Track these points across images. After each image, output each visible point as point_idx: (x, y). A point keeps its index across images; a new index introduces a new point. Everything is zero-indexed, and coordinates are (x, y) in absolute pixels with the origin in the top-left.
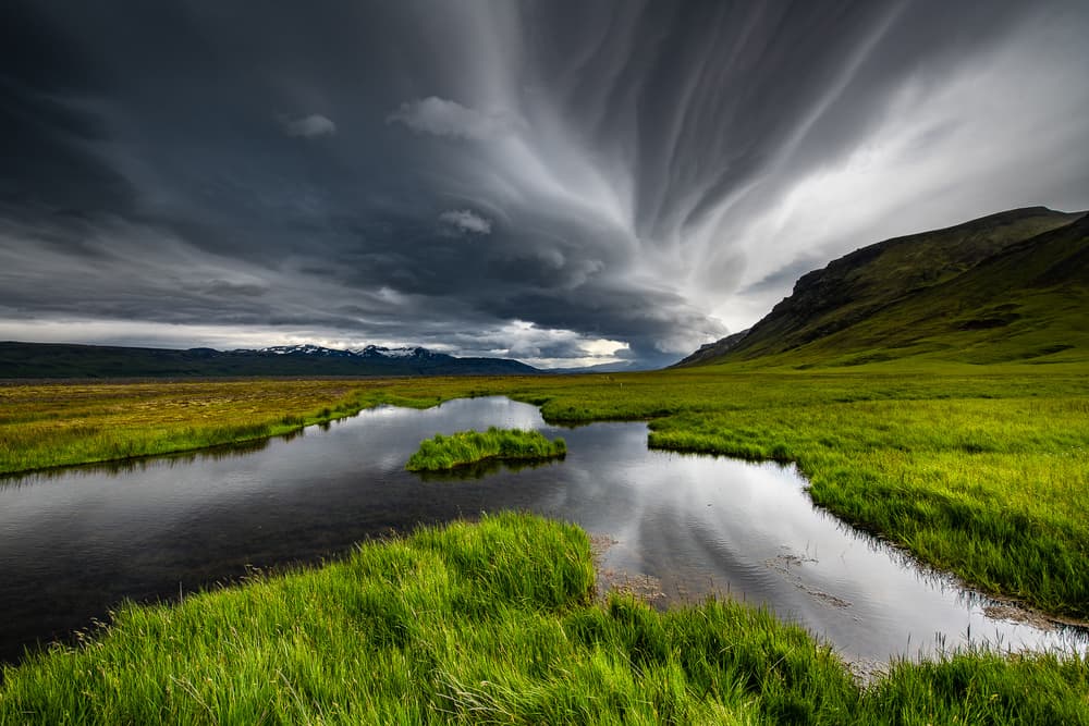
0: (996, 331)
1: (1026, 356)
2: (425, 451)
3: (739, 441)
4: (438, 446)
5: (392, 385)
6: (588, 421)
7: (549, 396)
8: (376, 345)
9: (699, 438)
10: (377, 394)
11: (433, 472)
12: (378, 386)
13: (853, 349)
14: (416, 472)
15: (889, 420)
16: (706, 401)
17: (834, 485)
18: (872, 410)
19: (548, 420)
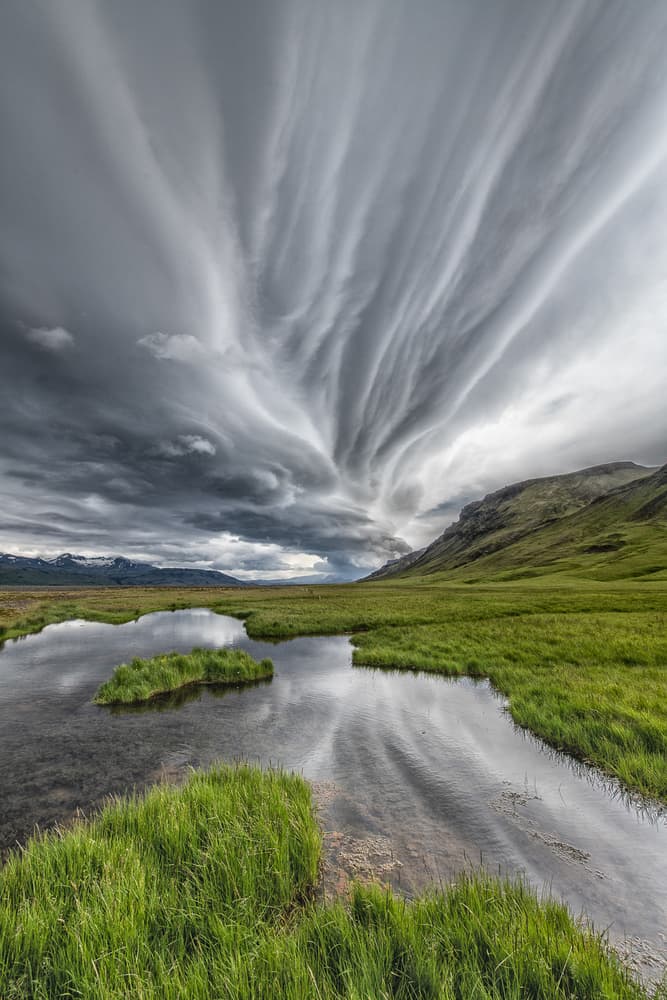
0: (612, 554)
1: (635, 575)
2: (119, 680)
3: (436, 657)
4: (135, 673)
5: (85, 597)
6: (292, 636)
7: (252, 610)
8: (72, 553)
9: (401, 655)
10: (67, 607)
11: (127, 705)
12: (69, 598)
13: (509, 567)
14: (106, 705)
15: (555, 633)
16: (398, 614)
17: (532, 706)
18: (538, 624)
19: (251, 635)
